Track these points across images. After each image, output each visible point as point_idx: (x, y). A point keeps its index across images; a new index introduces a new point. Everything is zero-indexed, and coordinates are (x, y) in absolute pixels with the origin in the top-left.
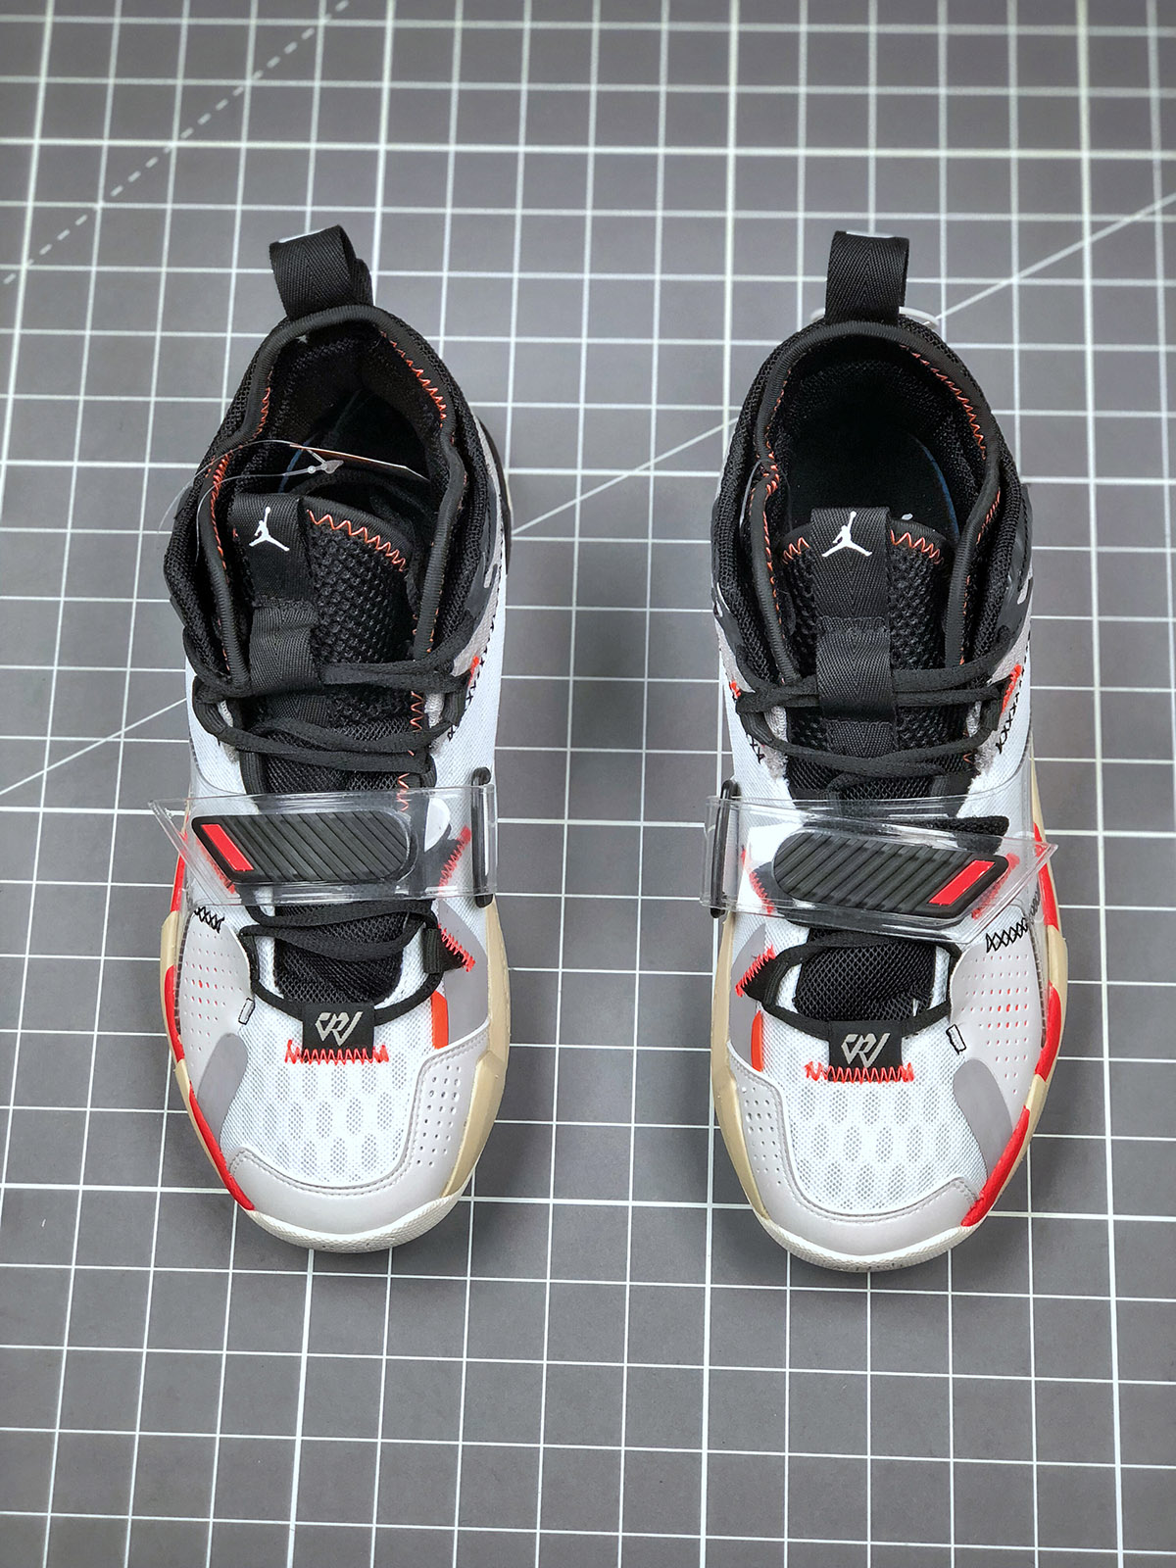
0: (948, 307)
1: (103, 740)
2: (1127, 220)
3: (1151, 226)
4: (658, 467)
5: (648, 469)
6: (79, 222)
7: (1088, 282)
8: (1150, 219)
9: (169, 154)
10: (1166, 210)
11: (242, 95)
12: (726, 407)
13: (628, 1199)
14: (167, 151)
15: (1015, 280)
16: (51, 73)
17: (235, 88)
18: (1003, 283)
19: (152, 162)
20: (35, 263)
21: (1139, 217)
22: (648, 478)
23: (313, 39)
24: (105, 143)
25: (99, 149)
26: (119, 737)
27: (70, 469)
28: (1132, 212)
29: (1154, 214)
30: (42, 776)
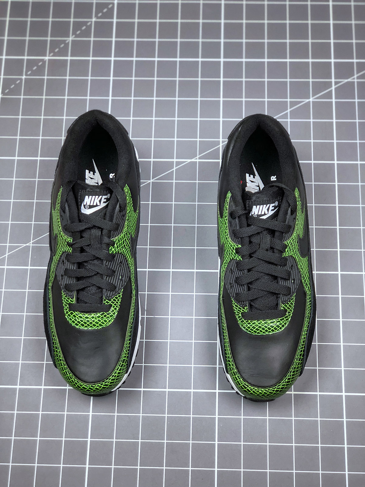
0: (290, 108)
1: (25, 245)
2: (346, 81)
3: (354, 82)
4: (199, 158)
5: (196, 159)
6: (18, 82)
7: (334, 100)
8: (353, 80)
9: (46, 61)
10: (358, 78)
11: (69, 43)
12: (221, 140)
13: (191, 389)
14: (45, 60)
15: (311, 100)
16: (8, 36)
17: (66, 40)
18: (308, 100)
19: (40, 64)
20: (3, 95)
21: (349, 80)
22: (196, 162)
23: (91, 25)
24: (26, 58)
25: (23, 60)
26: (30, 244)
27: (15, 159)
28: (347, 78)
29: (355, 79)
30: (6, 257)
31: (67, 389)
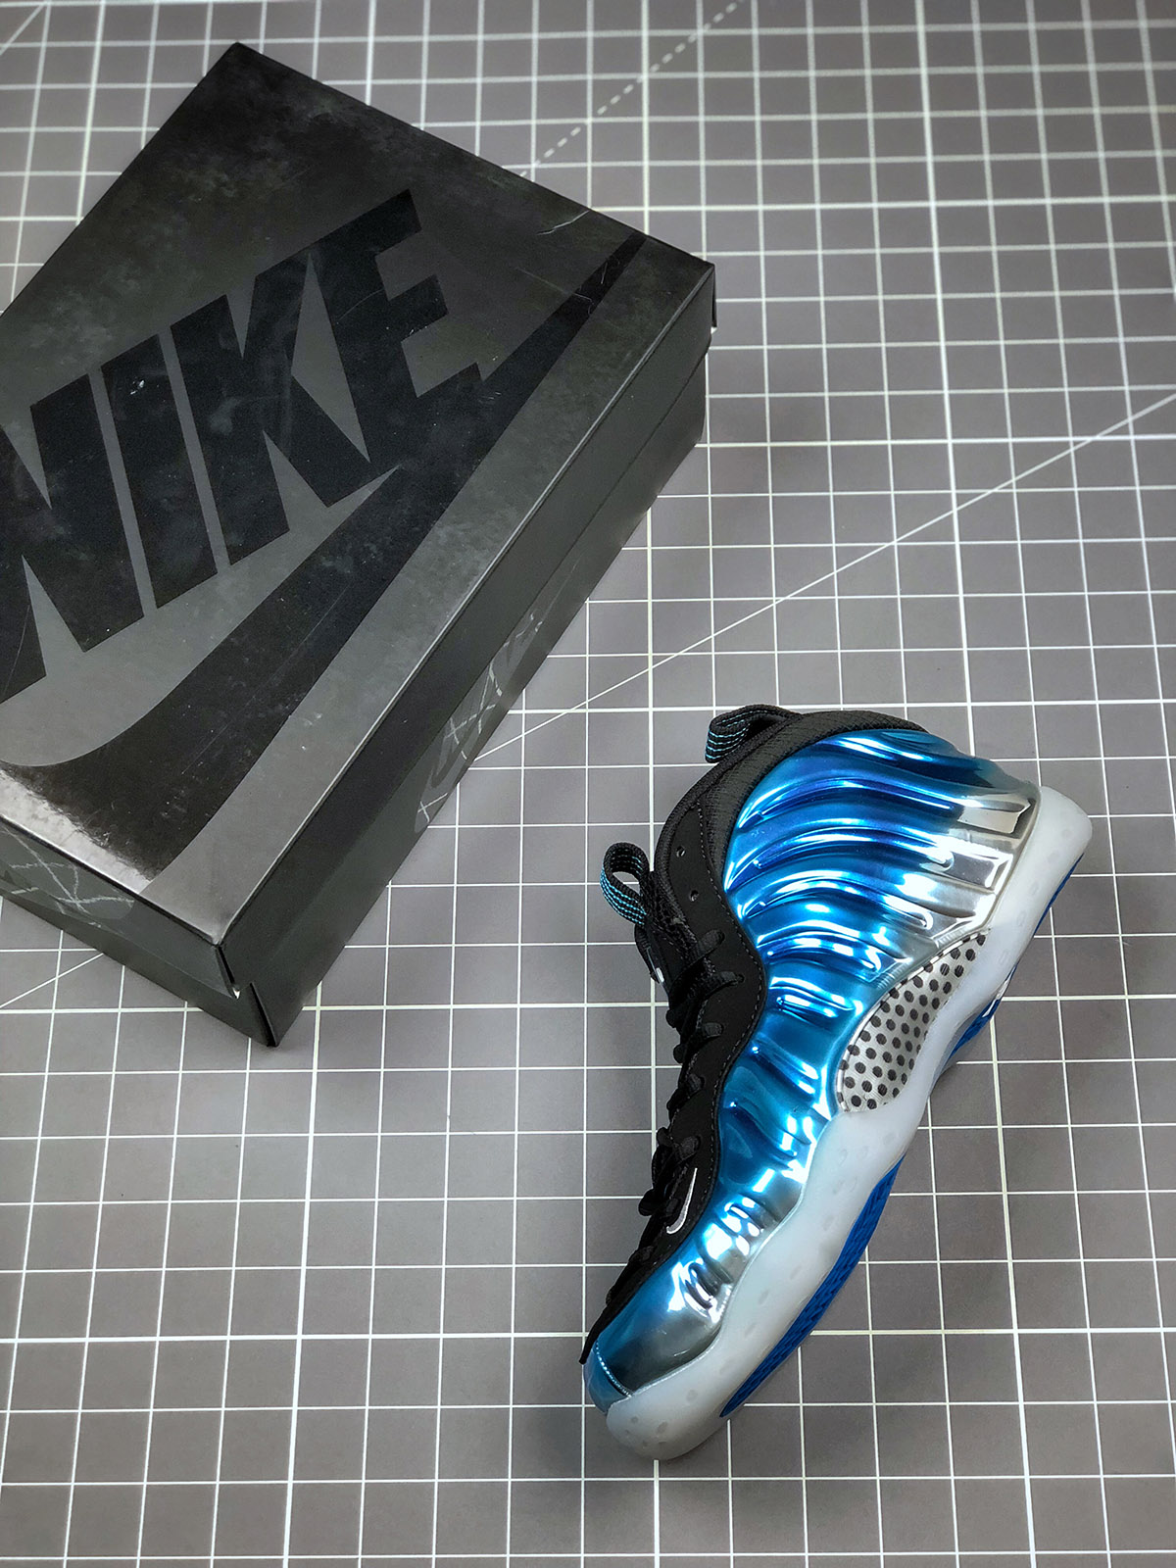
0: (838, 567)
2: (989, 492)
3: (1012, 494)
4: (593, 705)
5: (584, 707)
7: (957, 543)
8: (1007, 491)
10: (1019, 484)
12: (650, 655)
15: (895, 543)
18: (887, 545)
21: (996, 490)
22: (584, 715)
28: (991, 486)
29: (1011, 487)
30: (54, 982)
31: (226, 1341)
